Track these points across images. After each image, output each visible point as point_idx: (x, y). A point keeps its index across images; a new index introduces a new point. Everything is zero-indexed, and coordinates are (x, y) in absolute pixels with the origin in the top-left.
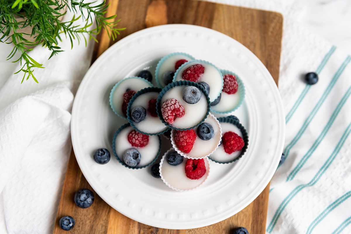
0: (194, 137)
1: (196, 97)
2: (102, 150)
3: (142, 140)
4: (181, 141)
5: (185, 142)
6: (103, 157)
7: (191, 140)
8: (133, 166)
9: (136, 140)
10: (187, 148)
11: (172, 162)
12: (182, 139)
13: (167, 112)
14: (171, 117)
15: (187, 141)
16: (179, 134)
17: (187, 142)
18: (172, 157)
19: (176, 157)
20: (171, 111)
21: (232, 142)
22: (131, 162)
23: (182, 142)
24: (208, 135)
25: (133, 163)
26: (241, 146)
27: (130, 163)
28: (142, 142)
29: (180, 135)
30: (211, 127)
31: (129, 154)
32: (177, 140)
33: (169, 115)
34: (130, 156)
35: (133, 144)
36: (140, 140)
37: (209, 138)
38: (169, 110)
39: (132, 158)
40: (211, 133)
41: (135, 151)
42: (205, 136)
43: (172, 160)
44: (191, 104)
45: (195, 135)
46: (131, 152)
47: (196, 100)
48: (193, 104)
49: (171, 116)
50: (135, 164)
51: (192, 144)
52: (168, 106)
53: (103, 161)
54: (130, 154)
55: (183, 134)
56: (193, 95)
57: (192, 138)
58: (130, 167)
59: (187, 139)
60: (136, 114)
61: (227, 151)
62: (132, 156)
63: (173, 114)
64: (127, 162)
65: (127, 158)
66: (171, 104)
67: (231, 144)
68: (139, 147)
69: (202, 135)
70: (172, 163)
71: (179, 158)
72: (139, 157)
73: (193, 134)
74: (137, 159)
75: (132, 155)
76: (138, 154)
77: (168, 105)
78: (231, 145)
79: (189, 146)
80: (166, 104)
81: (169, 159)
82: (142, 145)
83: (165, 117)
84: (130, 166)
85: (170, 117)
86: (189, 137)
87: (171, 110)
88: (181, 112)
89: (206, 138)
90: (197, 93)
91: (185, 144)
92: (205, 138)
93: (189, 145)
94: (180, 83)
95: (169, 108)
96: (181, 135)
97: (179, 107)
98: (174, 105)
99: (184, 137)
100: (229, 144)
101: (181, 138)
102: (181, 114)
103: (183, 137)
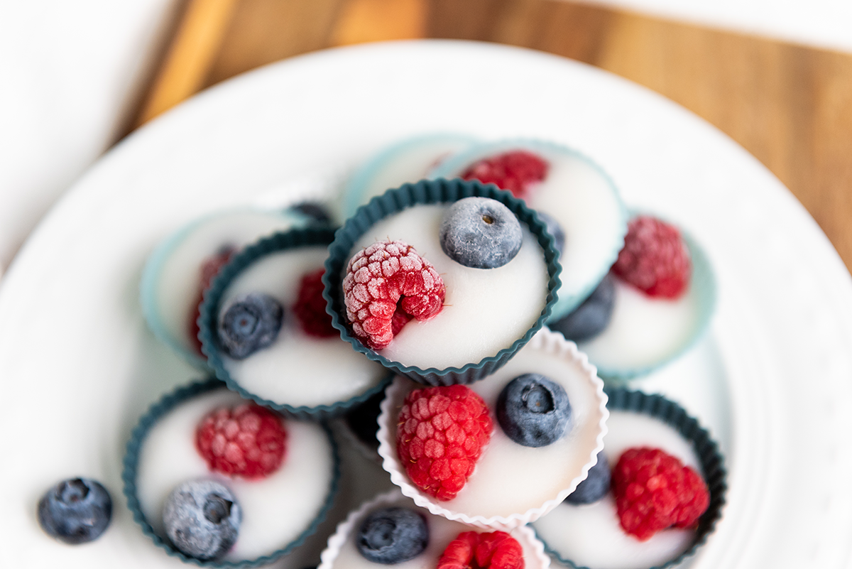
0: (482, 425)
1: (500, 238)
2: (78, 482)
3: (258, 444)
4: (422, 434)
5: (440, 441)
6: (76, 506)
7: (468, 434)
8: (200, 553)
9: (228, 440)
10: (447, 469)
11: (377, 548)
12: (426, 430)
13: (366, 284)
14: (382, 305)
15: (446, 439)
16: (415, 406)
17: (446, 444)
18: (378, 529)
19: (399, 527)
20: (381, 281)
21: (655, 482)
22: (193, 530)
23: (424, 442)
24: (544, 420)
25: (201, 539)
26: (691, 503)
27: (188, 534)
28: (254, 454)
29: (418, 411)
30: (560, 390)
31: (190, 495)
32: (404, 432)
33: (372, 299)
34: (195, 504)
35: (216, 462)
36: (248, 445)
37: (550, 434)
38: (373, 276)
39: (200, 515)
40: (557, 412)
41: (219, 488)
42: (531, 424)
43: (377, 538)
44: (475, 266)
45: (484, 417)
46: (201, 492)
47: (497, 253)
48: (486, 266)
49: (380, 300)
50: (211, 542)
51: (471, 457)
52: (373, 262)
53: (73, 524)
54: (195, 495)
55: (431, 404)
56: (486, 227)
57: (469, 427)
58: (188, 557)
59: (449, 428)
60: (239, 319)
61: (628, 523)
62: (201, 507)
63: (388, 294)
64: (178, 532)
65: (180, 511)
66: (387, 254)
67: (647, 491)
68: (239, 479)
69: (516, 419)
70: (375, 553)
71: (408, 530)
72: (234, 519)
73: (479, 412)
74: (224, 522)
75: (201, 501)
76: (230, 504)
77: (372, 258)
78: (648, 494)
79: (454, 461)
80: (365, 255)
81: (366, 537)
82: (255, 469)
83: (357, 305)
84: (187, 549)
85: (375, 307)
86: (456, 422)
87: (384, 276)
88: (427, 287)
89: (532, 433)
90: (503, 222)
91: (439, 451)
92: (528, 436)
93: (456, 456)
94: (437, 192)
95: (374, 267)
96: (424, 411)
97: (419, 267)
98: (398, 257)
99: (437, 421)
100: (639, 490)
101: (422, 424)
102: (426, 298)
103: (430, 418)
